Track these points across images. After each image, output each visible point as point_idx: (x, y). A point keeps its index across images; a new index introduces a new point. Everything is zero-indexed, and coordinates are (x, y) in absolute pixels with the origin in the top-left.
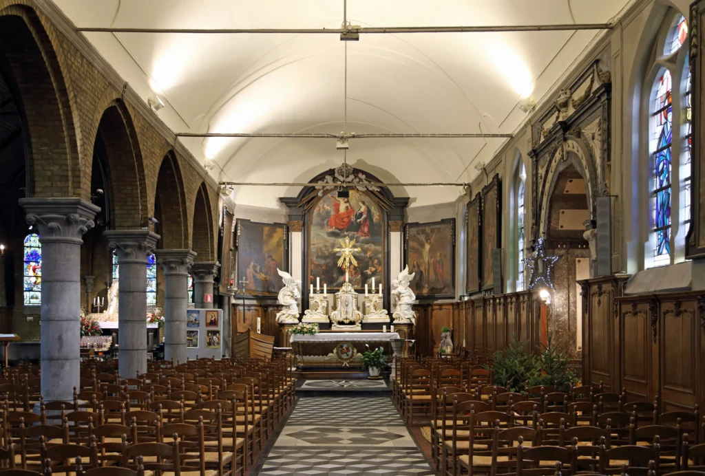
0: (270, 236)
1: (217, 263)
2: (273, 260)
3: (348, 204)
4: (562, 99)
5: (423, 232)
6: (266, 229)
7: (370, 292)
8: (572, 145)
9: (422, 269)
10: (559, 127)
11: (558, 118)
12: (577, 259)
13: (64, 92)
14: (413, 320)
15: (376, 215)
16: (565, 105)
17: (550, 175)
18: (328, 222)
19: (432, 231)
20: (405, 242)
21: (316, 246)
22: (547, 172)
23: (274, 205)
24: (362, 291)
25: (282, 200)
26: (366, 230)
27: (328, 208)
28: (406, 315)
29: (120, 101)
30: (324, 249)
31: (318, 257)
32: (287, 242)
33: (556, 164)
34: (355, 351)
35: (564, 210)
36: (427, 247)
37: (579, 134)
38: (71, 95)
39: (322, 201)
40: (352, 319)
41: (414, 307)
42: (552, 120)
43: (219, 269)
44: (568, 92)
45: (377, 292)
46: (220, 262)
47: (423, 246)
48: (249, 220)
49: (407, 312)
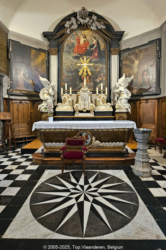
0: (36, 56)
2: (38, 72)
3: (85, 39)
5: (134, 53)
6: (33, 51)
14: (130, 110)
15: (102, 45)
18: (73, 50)
21: (66, 65)
23: (39, 37)
25: (44, 34)
26: (96, 55)
27: (73, 41)
28: (125, 106)
30: (71, 67)
31: (67, 72)
34: (94, 139)
36: (137, 62)
39: (69, 37)
40: (88, 109)
47: (133, 62)
49: (125, 104)
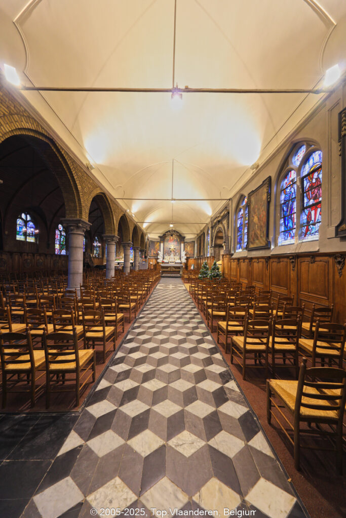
2: (157, 249)
3: (173, 238)
4: (218, 215)
8: (220, 225)
9: (188, 251)
10: (217, 222)
13: (112, 212)
14: (186, 262)
15: (178, 240)
16: (219, 217)
17: (215, 232)
18: (168, 241)
20: (184, 246)
21: (166, 247)
23: (157, 237)
25: (159, 237)
26: (176, 243)
27: (169, 238)
29: (124, 215)
31: (166, 249)
32: (160, 245)
33: (216, 229)
34: (173, 268)
36: (189, 247)
37: (222, 223)
38: (113, 212)
39: (167, 237)
41: (186, 259)
42: (216, 220)
43: (146, 251)
44: (220, 214)
45: (178, 256)
46: (146, 249)
47: (188, 247)
48: (152, 241)
49: (184, 260)
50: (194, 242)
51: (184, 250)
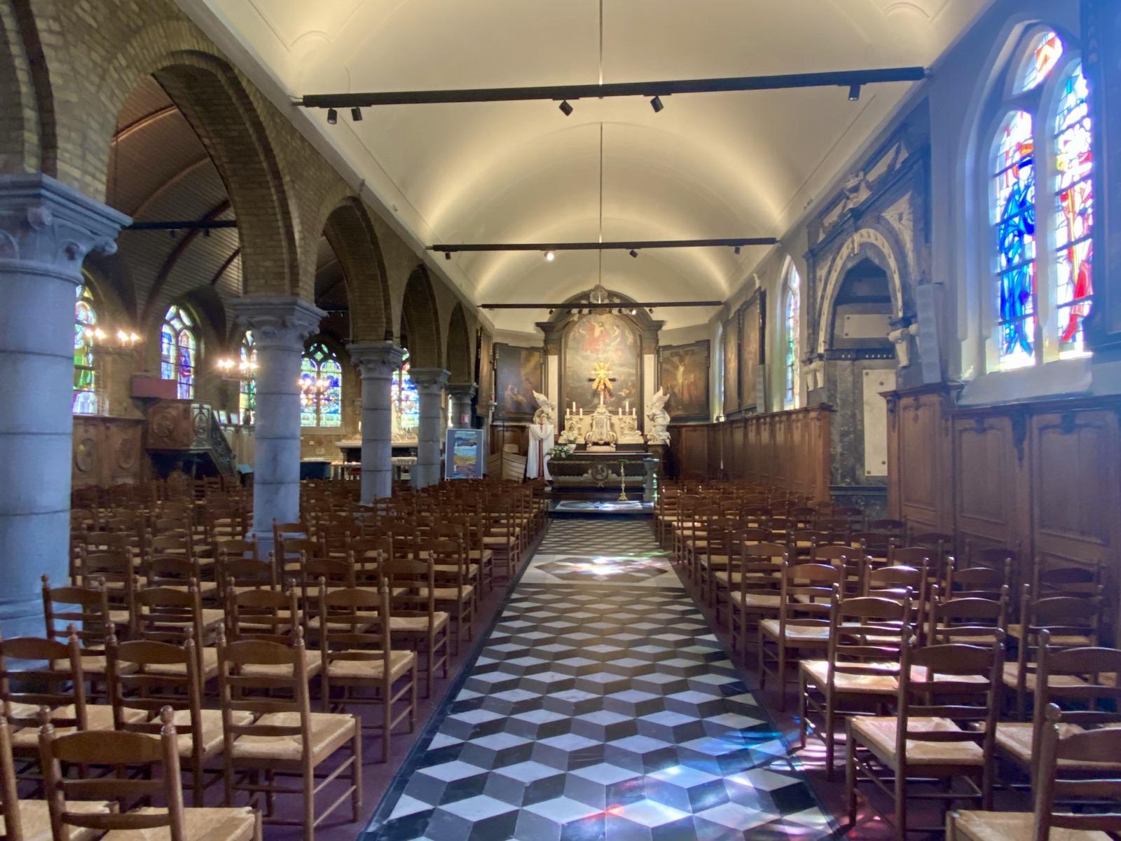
0: (528, 360)
1: (475, 384)
2: (530, 383)
3: (602, 328)
4: (852, 183)
5: (677, 354)
6: (524, 353)
7: (624, 413)
8: (867, 235)
9: (676, 390)
10: (849, 215)
11: (844, 207)
12: (865, 371)
14: (668, 441)
15: (630, 339)
16: (855, 189)
17: (834, 276)
18: (583, 346)
19: (687, 353)
20: (659, 364)
21: (572, 369)
22: (829, 272)
23: (530, 329)
24: (616, 413)
25: (538, 325)
26: (620, 353)
27: (584, 332)
28: (660, 436)
29: (356, 201)
32: (543, 365)
33: (843, 261)
34: (610, 472)
35: (850, 316)
36: (681, 369)
37: (879, 219)
39: (577, 326)
40: (607, 440)
41: (669, 428)
42: (837, 211)
43: (477, 390)
44: (861, 174)
45: (631, 413)
46: (478, 383)
47: (677, 368)
48: (507, 344)
49: (661, 433)
50: (708, 342)
51: (659, 383)
